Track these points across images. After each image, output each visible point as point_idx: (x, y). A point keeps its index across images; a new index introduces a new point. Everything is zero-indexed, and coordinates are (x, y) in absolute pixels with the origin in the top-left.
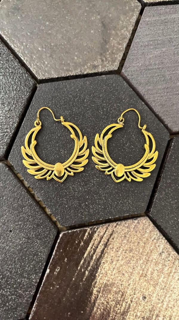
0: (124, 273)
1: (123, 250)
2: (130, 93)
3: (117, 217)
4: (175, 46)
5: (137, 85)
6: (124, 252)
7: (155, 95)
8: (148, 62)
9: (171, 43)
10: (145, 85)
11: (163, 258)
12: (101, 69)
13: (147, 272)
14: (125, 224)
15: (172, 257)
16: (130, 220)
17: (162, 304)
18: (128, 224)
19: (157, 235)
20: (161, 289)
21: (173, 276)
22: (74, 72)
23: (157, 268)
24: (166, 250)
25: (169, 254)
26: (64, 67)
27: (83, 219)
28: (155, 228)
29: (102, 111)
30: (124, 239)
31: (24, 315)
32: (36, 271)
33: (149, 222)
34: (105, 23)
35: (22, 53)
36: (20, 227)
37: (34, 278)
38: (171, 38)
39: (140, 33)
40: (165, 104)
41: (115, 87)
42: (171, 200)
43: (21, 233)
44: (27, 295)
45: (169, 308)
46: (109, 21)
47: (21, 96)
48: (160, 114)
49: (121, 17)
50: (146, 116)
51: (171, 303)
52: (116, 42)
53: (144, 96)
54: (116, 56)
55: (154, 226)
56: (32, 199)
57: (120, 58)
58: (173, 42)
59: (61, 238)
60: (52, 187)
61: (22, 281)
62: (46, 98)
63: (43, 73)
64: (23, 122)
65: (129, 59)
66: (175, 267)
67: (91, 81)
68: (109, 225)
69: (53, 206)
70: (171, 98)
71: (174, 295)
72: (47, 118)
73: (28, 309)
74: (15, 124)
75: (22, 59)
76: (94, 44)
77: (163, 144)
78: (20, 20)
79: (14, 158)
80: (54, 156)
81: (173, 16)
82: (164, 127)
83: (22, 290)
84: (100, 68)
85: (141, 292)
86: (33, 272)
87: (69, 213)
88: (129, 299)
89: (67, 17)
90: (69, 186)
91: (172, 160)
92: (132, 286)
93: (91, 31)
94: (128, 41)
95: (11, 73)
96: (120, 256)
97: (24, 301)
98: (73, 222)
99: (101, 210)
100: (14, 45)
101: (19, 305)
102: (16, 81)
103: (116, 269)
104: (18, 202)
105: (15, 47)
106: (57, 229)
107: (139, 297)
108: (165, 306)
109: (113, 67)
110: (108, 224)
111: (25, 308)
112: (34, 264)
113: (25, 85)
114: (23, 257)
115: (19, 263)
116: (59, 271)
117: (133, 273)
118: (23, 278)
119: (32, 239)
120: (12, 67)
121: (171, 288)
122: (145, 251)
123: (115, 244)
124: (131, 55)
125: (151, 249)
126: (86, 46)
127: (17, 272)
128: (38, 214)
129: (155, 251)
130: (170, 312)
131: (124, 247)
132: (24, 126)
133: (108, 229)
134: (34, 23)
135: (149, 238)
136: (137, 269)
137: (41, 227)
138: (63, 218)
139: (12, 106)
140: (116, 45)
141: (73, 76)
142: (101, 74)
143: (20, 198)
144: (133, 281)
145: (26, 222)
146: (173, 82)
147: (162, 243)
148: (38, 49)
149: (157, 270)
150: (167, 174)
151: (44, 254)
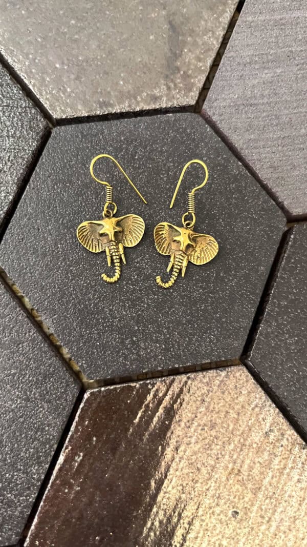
0: (199, 466)
1: (199, 425)
2: (217, 146)
3: (188, 364)
4: (298, 65)
5: (230, 131)
6: (200, 428)
7: (262, 150)
8: (250, 93)
9: (291, 61)
10: (245, 132)
11: (271, 441)
12: (166, 103)
13: (241, 467)
14: (204, 377)
15: (288, 439)
16: (212, 371)
17: (268, 525)
18: (208, 379)
19: (260, 398)
20: (267, 498)
21: (288, 474)
22: (118, 107)
23: (260, 459)
24: (278, 428)
25: (283, 435)
26: (100, 97)
27: (128, 367)
28: (258, 386)
29: (166, 175)
30: (200, 404)
31: (14, 539)
32: (40, 459)
33: (247, 376)
34: (176, 23)
35: (26, 73)
36: (14, 378)
37: (35, 471)
38: (291, 52)
39: (237, 42)
40: (279, 166)
41: (190, 134)
42: (287, 336)
43: (14, 390)
44: (21, 501)
45: (279, 532)
46: (182, 20)
47: (23, 148)
48: (269, 184)
49: (204, 13)
50: (245, 187)
51: (285, 523)
52: (193, 56)
53: (242, 151)
54: (192, 81)
55: (256, 383)
56: (35, 329)
57: (201, 85)
58: (295, 58)
59: (87, 400)
60: (73, 309)
61: (13, 476)
62: (67, 151)
63: (63, 108)
64: (25, 193)
65: (217, 85)
66: (292, 459)
67: (147, 123)
68: (174, 379)
69: (73, 342)
70: (290, 157)
71: (290, 509)
72: (67, 186)
73: (22, 528)
74: (10, 195)
75: (26, 81)
76: (154, 59)
77: (274, 237)
78: (25, 16)
79: (6, 255)
80: (77, 254)
81: (296, 14)
82: (277, 207)
83: (13, 492)
84: (164, 102)
85: (229, 502)
86: (35, 460)
87: (102, 355)
88: (208, 514)
89: (108, 13)
90: (104, 308)
91: (290, 265)
92: (214, 492)
93: (149, 36)
94: (215, 54)
95: (6, 106)
96: (192, 435)
97: (15, 514)
98: (109, 372)
99: (160, 352)
100: (12, 59)
101: (7, 520)
102: (15, 120)
103: (186, 459)
104: (11, 335)
105: (14, 61)
106: (81, 385)
107: (226, 511)
108: (273, 529)
109: (187, 100)
110: (172, 377)
111: (17, 526)
112: (36, 447)
113: (30, 127)
114: (17, 434)
115: (9, 445)
116: (82, 461)
117: (217, 468)
118: (16, 472)
119: (34, 401)
120: (8, 95)
121: (285, 497)
122: (239, 428)
123: (183, 413)
124: (220, 79)
125: (250, 424)
126: (140, 61)
127: (5, 460)
128: (46, 357)
129: (257, 428)
130: (283, 540)
131: (200, 419)
132: (25, 199)
133: (172, 387)
134: (49, 22)
135: (247, 404)
136: (222, 459)
137: (51, 379)
138: (91, 365)
139: (6, 163)
140: (193, 61)
141: (116, 114)
142: (166, 111)
143: (13, 327)
144: (216, 482)
145: (24, 370)
146: (295, 127)
147: (270, 414)
148: (55, 65)
149: (260, 463)
150: (280, 290)
151: (56, 429)
